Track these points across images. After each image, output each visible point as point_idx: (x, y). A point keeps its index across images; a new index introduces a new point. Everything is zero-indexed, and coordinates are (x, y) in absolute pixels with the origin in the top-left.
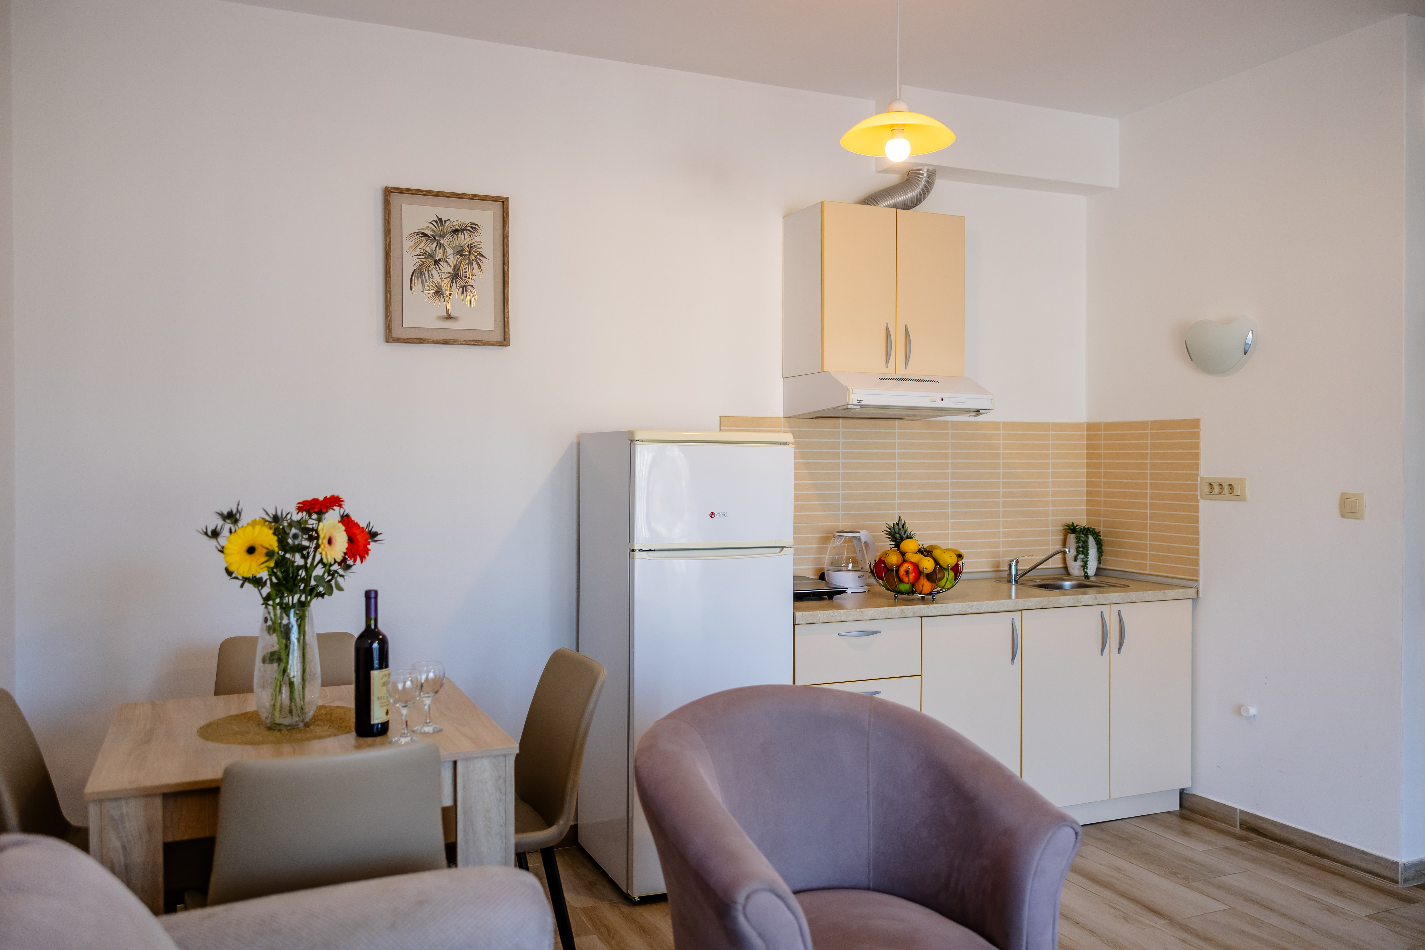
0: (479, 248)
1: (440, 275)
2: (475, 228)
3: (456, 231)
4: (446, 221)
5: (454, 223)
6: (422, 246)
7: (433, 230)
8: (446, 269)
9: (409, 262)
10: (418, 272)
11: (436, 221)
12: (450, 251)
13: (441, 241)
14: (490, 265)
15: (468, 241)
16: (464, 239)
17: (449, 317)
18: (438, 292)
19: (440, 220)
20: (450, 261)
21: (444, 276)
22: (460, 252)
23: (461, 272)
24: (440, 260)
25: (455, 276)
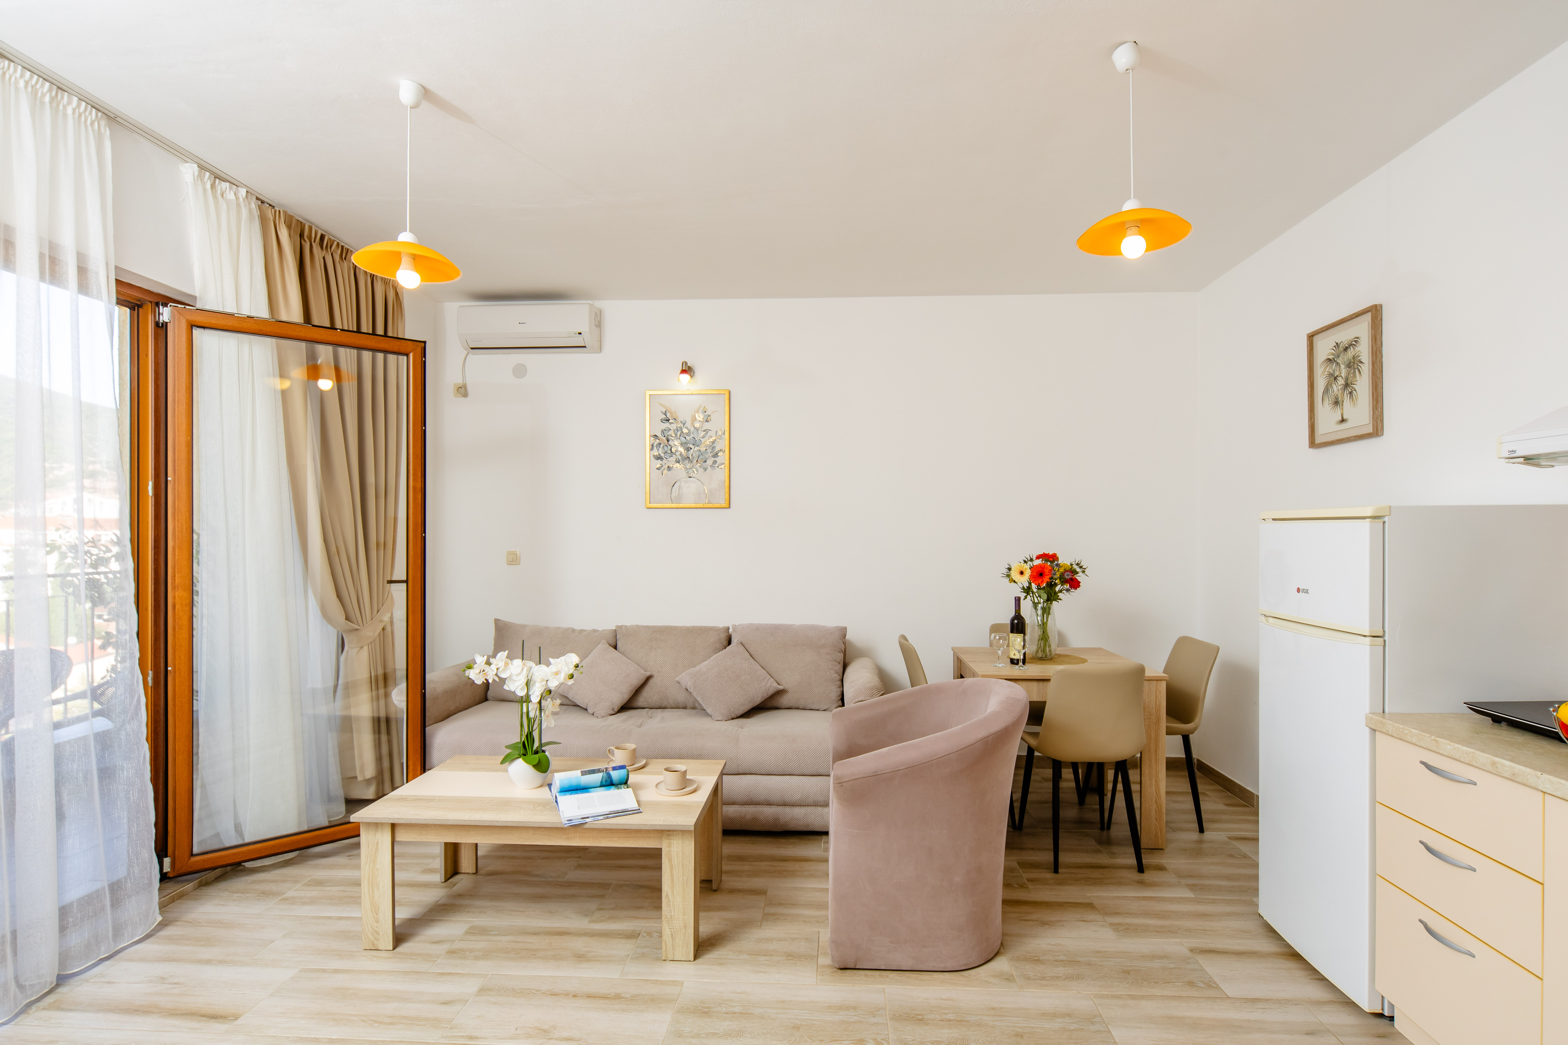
0: (1359, 356)
1: (1337, 388)
2: (1357, 341)
3: (1346, 349)
4: (1340, 343)
5: (1345, 343)
6: (1327, 370)
7: (1333, 354)
8: (1341, 381)
9: (1320, 383)
10: (1326, 390)
11: (1335, 347)
12: (1343, 366)
13: (1338, 361)
14: (1366, 369)
15: (1353, 353)
16: (1351, 353)
17: (1343, 420)
18: (1336, 403)
19: (1337, 344)
20: (1343, 375)
21: (1340, 388)
22: (1349, 366)
23: (1349, 382)
24: (1337, 376)
25: (1347, 385)
